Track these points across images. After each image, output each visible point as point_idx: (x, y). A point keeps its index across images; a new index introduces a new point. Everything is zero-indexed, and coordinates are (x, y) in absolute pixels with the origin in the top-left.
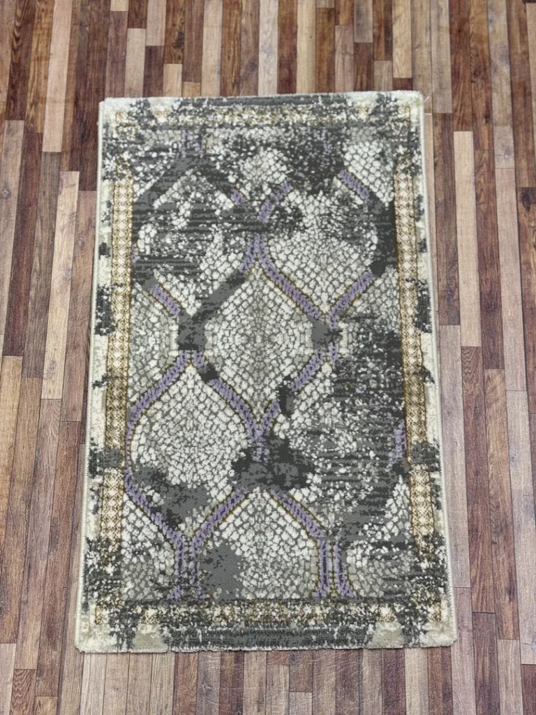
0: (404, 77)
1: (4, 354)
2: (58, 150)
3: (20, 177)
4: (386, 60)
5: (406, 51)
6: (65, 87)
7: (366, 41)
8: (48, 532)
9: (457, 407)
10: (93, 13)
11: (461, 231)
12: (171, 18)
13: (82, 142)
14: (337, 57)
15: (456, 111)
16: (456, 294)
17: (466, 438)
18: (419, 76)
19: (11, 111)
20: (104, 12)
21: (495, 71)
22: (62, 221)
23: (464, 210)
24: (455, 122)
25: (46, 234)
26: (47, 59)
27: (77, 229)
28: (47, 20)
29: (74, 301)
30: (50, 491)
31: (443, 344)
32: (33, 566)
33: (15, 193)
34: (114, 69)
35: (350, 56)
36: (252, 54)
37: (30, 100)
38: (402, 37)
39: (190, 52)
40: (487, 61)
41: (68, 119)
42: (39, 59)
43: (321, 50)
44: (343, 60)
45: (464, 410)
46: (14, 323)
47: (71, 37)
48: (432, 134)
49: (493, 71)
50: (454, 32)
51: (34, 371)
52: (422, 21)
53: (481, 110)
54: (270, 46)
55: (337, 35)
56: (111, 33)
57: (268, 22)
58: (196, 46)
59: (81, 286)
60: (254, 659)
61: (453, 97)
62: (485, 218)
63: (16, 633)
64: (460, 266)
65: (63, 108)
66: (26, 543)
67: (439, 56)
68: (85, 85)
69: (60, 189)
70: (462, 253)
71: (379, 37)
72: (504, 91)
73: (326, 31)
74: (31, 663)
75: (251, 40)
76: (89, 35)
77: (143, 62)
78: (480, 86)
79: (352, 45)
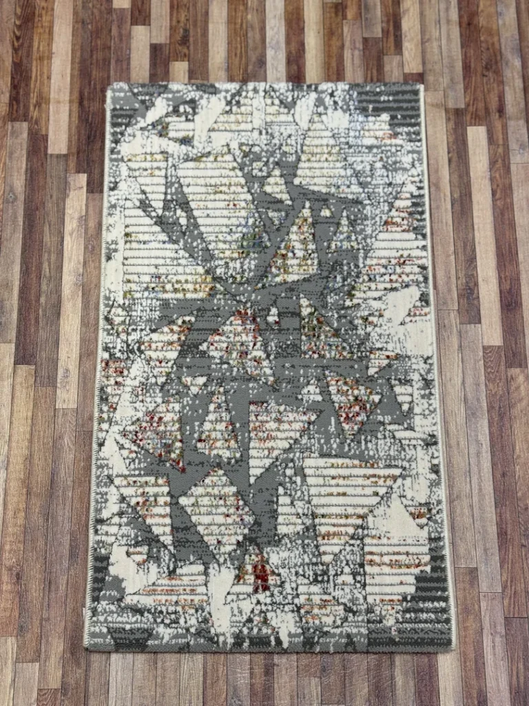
0: (415, 72)
1: (16, 363)
2: (64, 151)
3: (26, 180)
4: (395, 55)
5: (416, 45)
6: (68, 87)
7: (375, 36)
8: (68, 546)
9: (481, 407)
10: (95, 11)
11: (479, 228)
12: (175, 15)
13: (88, 144)
14: (345, 52)
15: (468, 105)
16: (476, 292)
17: (491, 440)
18: (430, 70)
19: (14, 112)
20: (106, 9)
21: (507, 64)
22: (71, 225)
23: (481, 207)
24: (468, 118)
25: (55, 239)
26: (50, 58)
27: (86, 233)
28: (48, 18)
29: (86, 306)
30: (68, 503)
31: (465, 343)
32: (53, 583)
33: (21, 197)
34: (119, 68)
35: (359, 50)
36: (259, 51)
37: (33, 101)
38: (412, 31)
39: (196, 49)
40: (498, 54)
41: (73, 119)
42: (41, 59)
43: (330, 46)
44: (353, 55)
45: (488, 411)
46: (25, 330)
47: (73, 35)
48: (445, 129)
49: (504, 64)
50: (464, 25)
51: (47, 379)
52: (431, 15)
53: (494, 104)
54: (278, 42)
55: (346, 29)
56: (114, 31)
57: (275, 16)
58: (202, 42)
59: (92, 291)
60: (284, 672)
61: (465, 92)
62: (502, 214)
63: (38, 651)
64: (479, 264)
65: (67, 108)
66: (46, 558)
67: (449, 50)
68: (90, 84)
69: (67, 191)
70: (480, 251)
71: (388, 32)
72: (516, 85)
73: (334, 26)
74: (54, 682)
75: (258, 36)
76: (91, 33)
77: (148, 60)
78: (492, 80)
79: (361, 40)
